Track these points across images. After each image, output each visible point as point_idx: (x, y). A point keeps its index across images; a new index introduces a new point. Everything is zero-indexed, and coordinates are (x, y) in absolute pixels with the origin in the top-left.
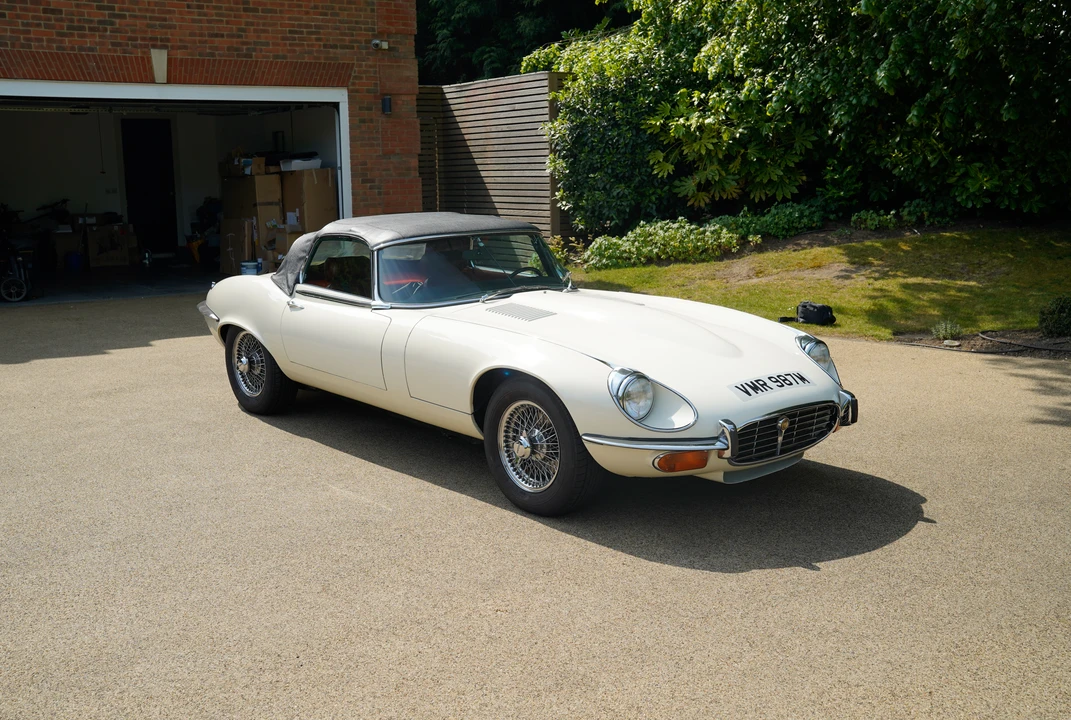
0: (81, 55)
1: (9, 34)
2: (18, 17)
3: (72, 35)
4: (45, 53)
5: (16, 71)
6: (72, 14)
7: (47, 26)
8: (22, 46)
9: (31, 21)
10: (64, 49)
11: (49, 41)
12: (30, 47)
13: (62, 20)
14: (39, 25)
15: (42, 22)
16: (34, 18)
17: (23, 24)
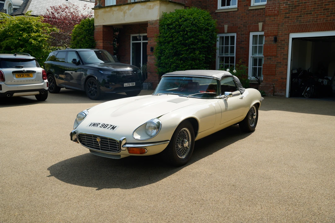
0: (333, 22)
1: (312, 19)
2: (315, 13)
3: (331, 16)
4: (321, 23)
5: (312, 29)
6: (333, 9)
7: (324, 14)
8: (315, 22)
9: (319, 14)
10: (328, 21)
11: (323, 19)
12: (317, 21)
13: (329, 12)
14: (321, 14)
15: (322, 13)
16: (320, 12)
17: (317, 15)
